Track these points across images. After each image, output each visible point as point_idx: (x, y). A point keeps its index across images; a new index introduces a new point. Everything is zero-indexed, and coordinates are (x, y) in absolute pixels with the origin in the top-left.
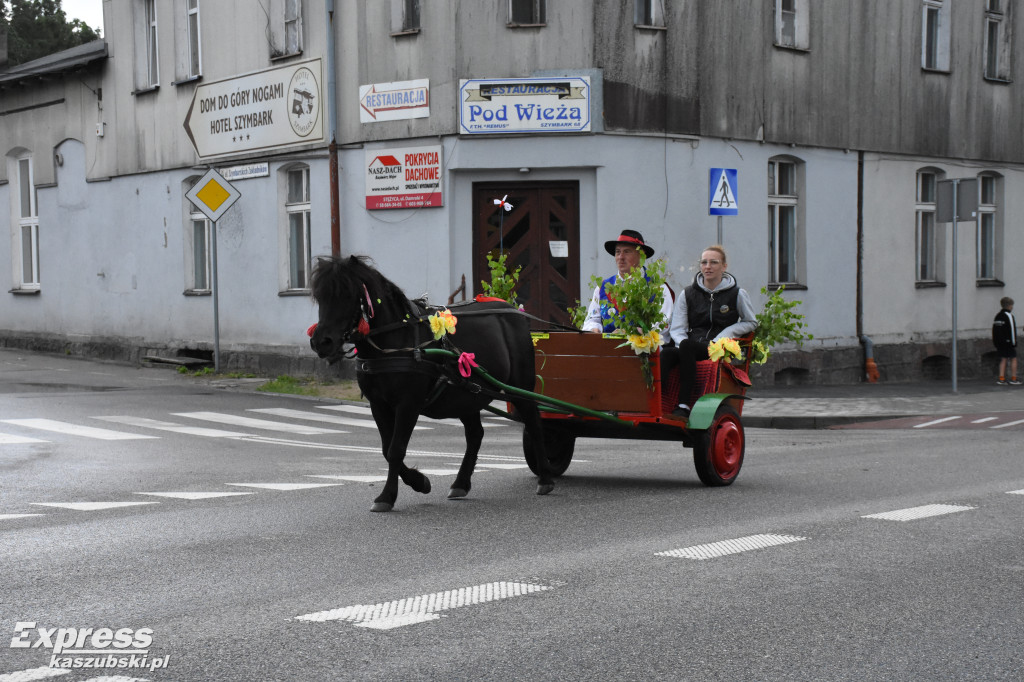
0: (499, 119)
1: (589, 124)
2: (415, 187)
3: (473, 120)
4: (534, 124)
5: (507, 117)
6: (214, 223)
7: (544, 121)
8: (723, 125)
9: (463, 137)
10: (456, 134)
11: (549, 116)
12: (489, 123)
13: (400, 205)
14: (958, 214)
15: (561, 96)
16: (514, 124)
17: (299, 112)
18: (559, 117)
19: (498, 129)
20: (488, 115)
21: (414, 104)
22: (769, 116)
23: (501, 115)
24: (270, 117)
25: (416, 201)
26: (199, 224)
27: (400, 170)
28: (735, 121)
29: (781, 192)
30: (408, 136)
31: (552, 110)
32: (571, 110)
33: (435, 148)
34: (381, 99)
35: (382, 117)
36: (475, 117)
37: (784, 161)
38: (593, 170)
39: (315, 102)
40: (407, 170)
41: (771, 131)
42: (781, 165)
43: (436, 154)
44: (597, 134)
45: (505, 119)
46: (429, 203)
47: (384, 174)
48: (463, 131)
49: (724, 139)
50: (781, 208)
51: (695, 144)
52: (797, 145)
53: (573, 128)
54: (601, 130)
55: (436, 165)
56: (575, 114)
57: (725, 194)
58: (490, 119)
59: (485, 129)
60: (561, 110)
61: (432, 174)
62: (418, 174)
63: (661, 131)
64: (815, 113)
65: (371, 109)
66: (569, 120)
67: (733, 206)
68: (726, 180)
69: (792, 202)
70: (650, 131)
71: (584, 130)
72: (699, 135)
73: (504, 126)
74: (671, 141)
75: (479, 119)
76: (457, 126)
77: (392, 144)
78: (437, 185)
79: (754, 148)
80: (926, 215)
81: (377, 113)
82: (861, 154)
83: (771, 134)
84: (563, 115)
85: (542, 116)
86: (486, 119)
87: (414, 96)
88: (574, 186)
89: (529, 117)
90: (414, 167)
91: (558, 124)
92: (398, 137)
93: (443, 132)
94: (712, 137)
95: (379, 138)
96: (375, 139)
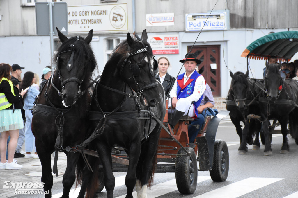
0: (198, 26)
1: (226, 27)
2: (168, 47)
4: (209, 28)
5: (201, 25)
7: (212, 26)
9: (187, 32)
10: (185, 31)
11: (214, 25)
13: (162, 53)
15: (217, 19)
17: (116, 20)
18: (217, 25)
19: (198, 29)
20: (195, 25)
21: (168, 21)
22: (269, 20)
23: (199, 25)
24: (100, 21)
25: (169, 52)
27: (162, 42)
30: (165, 31)
31: (215, 23)
32: (221, 23)
33: (175, 35)
34: (155, 19)
35: (155, 25)
36: (191, 26)
38: (226, 41)
39: (124, 18)
40: (165, 42)
41: (269, 25)
43: (177, 37)
45: (200, 26)
46: (174, 53)
47: (156, 43)
48: (187, 30)
49: (259, 29)
51: (253, 31)
52: (275, 28)
53: (221, 29)
54: (229, 29)
55: (176, 41)
56: (222, 24)
58: (195, 26)
59: (194, 29)
60: (217, 23)
61: (175, 44)
62: (169, 43)
63: (244, 28)
64: (279, 17)
65: (151, 22)
66: (220, 26)
70: (241, 28)
71: (224, 29)
72: (254, 28)
73: (200, 28)
74: (247, 31)
76: (184, 28)
77: (159, 33)
78: (177, 47)
79: (265, 31)
81: (153, 23)
82: (288, 29)
85: (212, 25)
86: (194, 26)
87: (168, 18)
88: (219, 46)
89: (207, 25)
90: (168, 41)
91: (216, 28)
92: (162, 31)
93: (180, 31)
94: (257, 29)
95: (154, 31)
96: (153, 31)
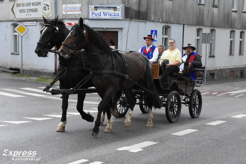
1: (121, 17)
3: (92, 15)
4: (107, 17)
5: (101, 15)
6: (22, 37)
7: (110, 16)
8: (153, 18)
9: (90, 20)
10: (88, 19)
11: (111, 15)
12: (96, 16)
14: (207, 42)
15: (114, 10)
16: (103, 17)
17: (46, 9)
18: (114, 15)
19: (99, 18)
20: (96, 14)
21: (77, 10)
22: (163, 16)
24: (37, 10)
26: (15, 36)
28: (155, 17)
29: (165, 34)
30: (75, 18)
34: (68, 8)
35: (68, 13)
37: (166, 27)
38: (122, 29)
39: (50, 8)
41: (164, 20)
42: (165, 27)
44: (123, 20)
45: (100, 15)
48: (90, 18)
49: (153, 21)
50: (165, 38)
51: (146, 23)
52: (169, 23)
53: (117, 18)
54: (124, 19)
56: (118, 15)
57: (154, 36)
59: (95, 18)
63: (138, 19)
64: (174, 15)
65: (66, 11)
66: (116, 16)
67: (156, 39)
68: (154, 33)
69: (167, 37)
70: (136, 19)
71: (120, 19)
72: (147, 21)
73: (100, 17)
74: (140, 22)
75: (94, 15)
76: (88, 17)
77: (71, 20)
79: (159, 24)
80: (198, 40)
82: (184, 25)
83: (163, 20)
84: (115, 15)
85: (110, 15)
87: (77, 8)
88: (117, 33)
89: (106, 15)
91: (113, 17)
92: (73, 18)
93: (85, 18)
94: (150, 21)
96: (67, 18)
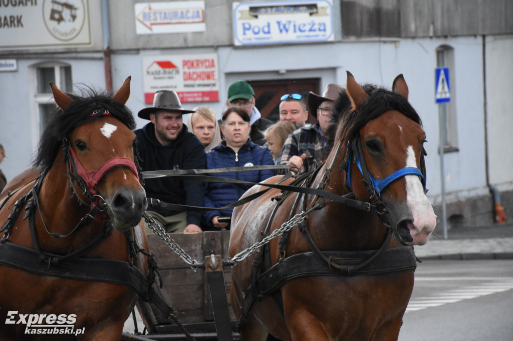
0: (265, 33)
1: (332, 35)
2: (193, 86)
3: (244, 34)
4: (291, 37)
5: (271, 31)
7: (299, 33)
8: (413, 27)
9: (237, 48)
10: (232, 46)
11: (303, 29)
12: (257, 36)
15: (311, 14)
16: (276, 36)
17: (61, 19)
18: (310, 30)
19: (264, 41)
20: (256, 30)
21: (191, 20)
23: (266, 30)
24: (19, 22)
25: (195, 97)
27: (178, 72)
28: (419, 23)
30: (183, 45)
31: (305, 25)
32: (319, 24)
33: (210, 56)
34: (158, 15)
35: (158, 29)
36: (247, 32)
38: (334, 70)
39: (79, 13)
40: (185, 73)
41: (437, 28)
43: (213, 61)
45: (269, 32)
47: (162, 76)
48: (237, 43)
49: (413, 37)
51: (397, 44)
52: (451, 36)
53: (320, 38)
54: (340, 39)
55: (212, 69)
56: (322, 28)
57: (443, 87)
58: (258, 33)
59: (254, 41)
60: (311, 25)
61: (209, 76)
62: (195, 76)
63: (377, 36)
65: (148, 23)
66: (317, 33)
67: (448, 96)
68: (444, 77)
70: (370, 37)
71: (329, 40)
72: (400, 37)
73: (268, 38)
74: (383, 43)
75: (249, 34)
76: (231, 39)
77: (169, 51)
78: (214, 85)
79: (428, 42)
81: (153, 27)
82: (484, 37)
83: (437, 30)
84: (313, 29)
85: (297, 30)
86: (255, 33)
87: (190, 14)
89: (287, 31)
90: (192, 70)
91: (310, 36)
92: (175, 46)
93: (219, 44)
94: (407, 37)
95: (156, 46)
96: (153, 46)
